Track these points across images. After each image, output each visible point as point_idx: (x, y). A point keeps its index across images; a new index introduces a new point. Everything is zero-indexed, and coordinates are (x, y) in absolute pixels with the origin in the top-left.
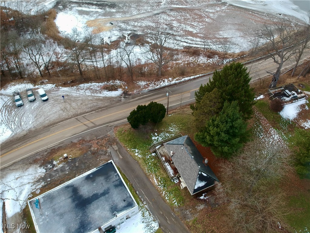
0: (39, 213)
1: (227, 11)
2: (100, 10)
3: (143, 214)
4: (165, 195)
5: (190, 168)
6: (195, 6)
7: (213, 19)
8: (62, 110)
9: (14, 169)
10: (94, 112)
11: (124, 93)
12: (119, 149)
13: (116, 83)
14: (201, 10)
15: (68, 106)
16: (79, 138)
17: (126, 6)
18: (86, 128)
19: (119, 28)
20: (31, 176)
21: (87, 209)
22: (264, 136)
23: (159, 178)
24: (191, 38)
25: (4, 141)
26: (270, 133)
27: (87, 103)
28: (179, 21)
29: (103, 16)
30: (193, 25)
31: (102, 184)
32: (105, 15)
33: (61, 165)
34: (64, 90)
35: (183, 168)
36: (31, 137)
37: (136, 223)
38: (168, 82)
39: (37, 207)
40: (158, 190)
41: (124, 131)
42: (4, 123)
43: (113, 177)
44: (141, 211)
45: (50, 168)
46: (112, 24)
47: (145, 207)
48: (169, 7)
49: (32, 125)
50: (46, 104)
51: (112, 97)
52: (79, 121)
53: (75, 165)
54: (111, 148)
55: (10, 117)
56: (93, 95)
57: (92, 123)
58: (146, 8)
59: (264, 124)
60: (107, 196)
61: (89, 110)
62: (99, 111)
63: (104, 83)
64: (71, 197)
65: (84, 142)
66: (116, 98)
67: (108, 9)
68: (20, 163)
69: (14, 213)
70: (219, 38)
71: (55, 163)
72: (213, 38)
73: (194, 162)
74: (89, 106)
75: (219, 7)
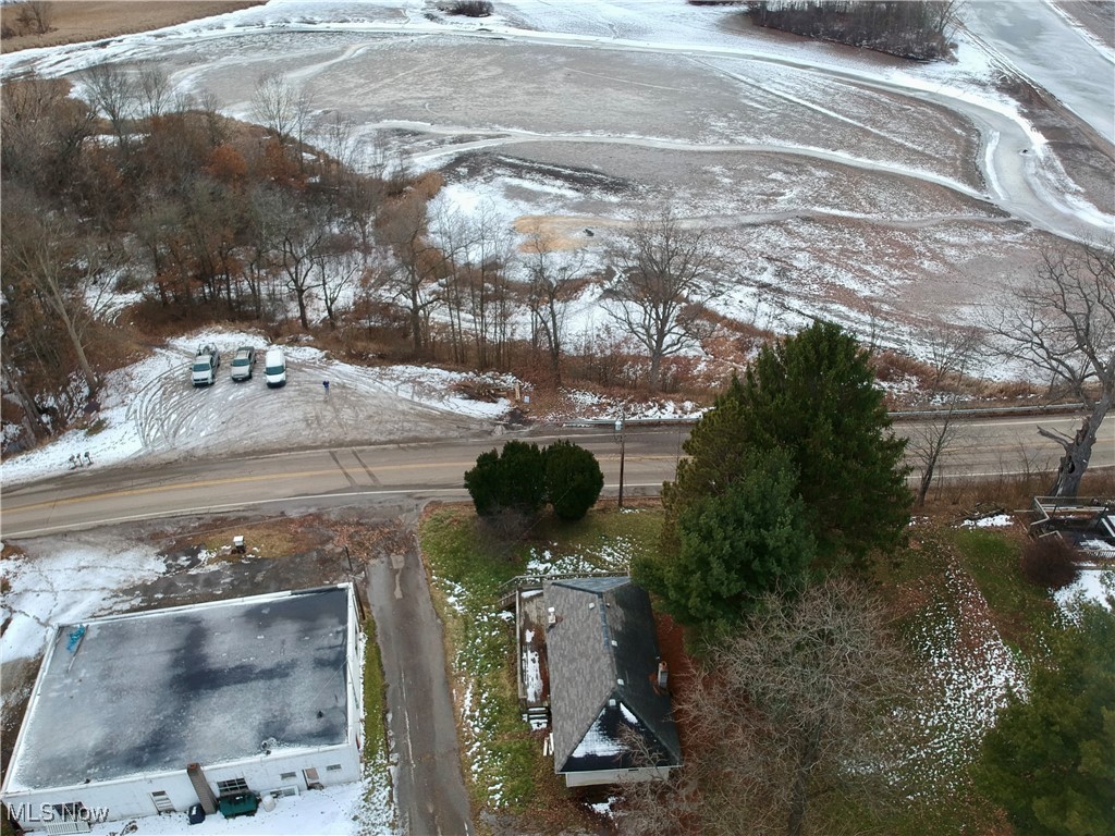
0: (65, 665)
1: (1018, 246)
2: (570, 194)
3: (370, 792)
4: (474, 755)
5: (588, 678)
6: (900, 219)
7: (952, 265)
8: (307, 421)
9: (88, 543)
10: (395, 446)
11: (512, 414)
12: (407, 568)
13: (502, 380)
14: (916, 231)
15: (329, 415)
16: (309, 507)
17: (659, 192)
18: (345, 483)
19: (605, 248)
20: (122, 572)
21: (198, 700)
22: (950, 659)
23: (484, 696)
24: (843, 309)
25: (110, 463)
26: (982, 654)
27: (386, 417)
28: (821, 256)
29: (573, 208)
30: (868, 273)
31: (283, 642)
32: (579, 207)
33: (214, 568)
34: (343, 371)
35: (567, 675)
36: (181, 472)
37: (333, 813)
38: (675, 413)
39: (69, 648)
40: (459, 731)
41: (451, 519)
42: (135, 418)
43: (327, 635)
44: (370, 779)
45: (182, 566)
46: (591, 234)
47: (389, 771)
48: (804, 211)
49: (203, 441)
50: (274, 395)
51: (469, 417)
52: (337, 462)
53: (254, 577)
54: (384, 559)
55: (160, 407)
56: (416, 399)
57: (370, 474)
58: (720, 203)
59: (972, 617)
60: (276, 682)
61: (383, 439)
62: (409, 447)
63: (464, 374)
64: (177, 651)
65: (316, 523)
66: (481, 421)
67: (596, 194)
68: (115, 531)
69: (16, 657)
70: (949, 327)
71: (203, 555)
72: (927, 324)
73: (606, 662)
74: (389, 426)
75: (990, 234)
